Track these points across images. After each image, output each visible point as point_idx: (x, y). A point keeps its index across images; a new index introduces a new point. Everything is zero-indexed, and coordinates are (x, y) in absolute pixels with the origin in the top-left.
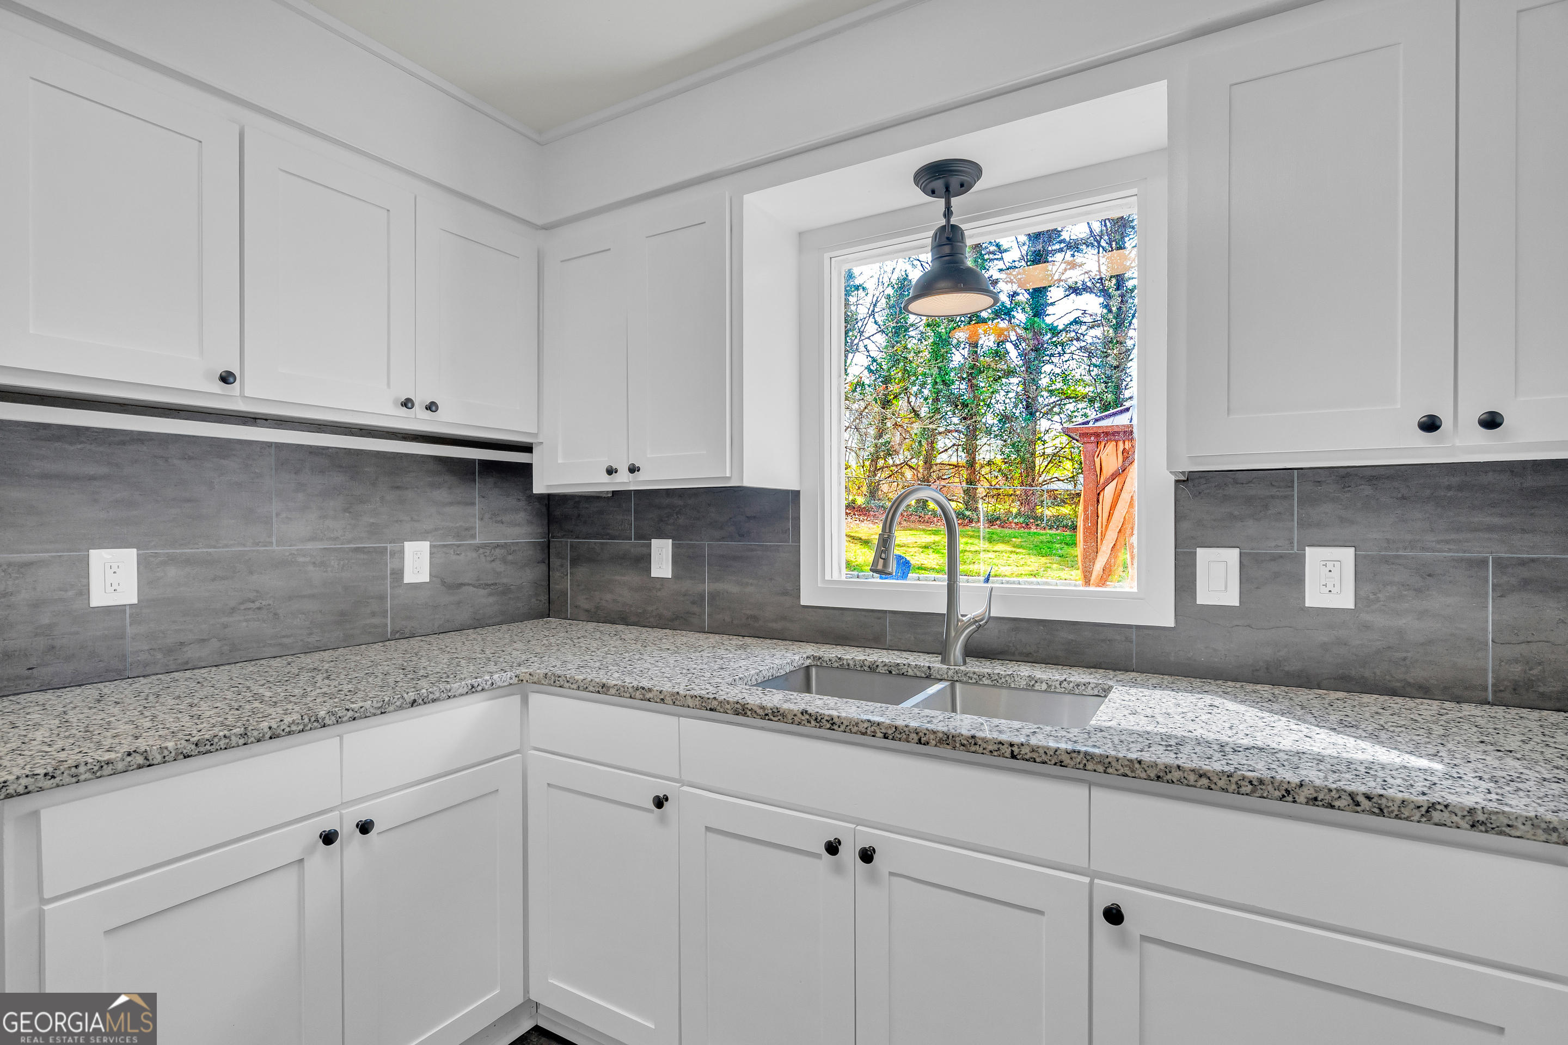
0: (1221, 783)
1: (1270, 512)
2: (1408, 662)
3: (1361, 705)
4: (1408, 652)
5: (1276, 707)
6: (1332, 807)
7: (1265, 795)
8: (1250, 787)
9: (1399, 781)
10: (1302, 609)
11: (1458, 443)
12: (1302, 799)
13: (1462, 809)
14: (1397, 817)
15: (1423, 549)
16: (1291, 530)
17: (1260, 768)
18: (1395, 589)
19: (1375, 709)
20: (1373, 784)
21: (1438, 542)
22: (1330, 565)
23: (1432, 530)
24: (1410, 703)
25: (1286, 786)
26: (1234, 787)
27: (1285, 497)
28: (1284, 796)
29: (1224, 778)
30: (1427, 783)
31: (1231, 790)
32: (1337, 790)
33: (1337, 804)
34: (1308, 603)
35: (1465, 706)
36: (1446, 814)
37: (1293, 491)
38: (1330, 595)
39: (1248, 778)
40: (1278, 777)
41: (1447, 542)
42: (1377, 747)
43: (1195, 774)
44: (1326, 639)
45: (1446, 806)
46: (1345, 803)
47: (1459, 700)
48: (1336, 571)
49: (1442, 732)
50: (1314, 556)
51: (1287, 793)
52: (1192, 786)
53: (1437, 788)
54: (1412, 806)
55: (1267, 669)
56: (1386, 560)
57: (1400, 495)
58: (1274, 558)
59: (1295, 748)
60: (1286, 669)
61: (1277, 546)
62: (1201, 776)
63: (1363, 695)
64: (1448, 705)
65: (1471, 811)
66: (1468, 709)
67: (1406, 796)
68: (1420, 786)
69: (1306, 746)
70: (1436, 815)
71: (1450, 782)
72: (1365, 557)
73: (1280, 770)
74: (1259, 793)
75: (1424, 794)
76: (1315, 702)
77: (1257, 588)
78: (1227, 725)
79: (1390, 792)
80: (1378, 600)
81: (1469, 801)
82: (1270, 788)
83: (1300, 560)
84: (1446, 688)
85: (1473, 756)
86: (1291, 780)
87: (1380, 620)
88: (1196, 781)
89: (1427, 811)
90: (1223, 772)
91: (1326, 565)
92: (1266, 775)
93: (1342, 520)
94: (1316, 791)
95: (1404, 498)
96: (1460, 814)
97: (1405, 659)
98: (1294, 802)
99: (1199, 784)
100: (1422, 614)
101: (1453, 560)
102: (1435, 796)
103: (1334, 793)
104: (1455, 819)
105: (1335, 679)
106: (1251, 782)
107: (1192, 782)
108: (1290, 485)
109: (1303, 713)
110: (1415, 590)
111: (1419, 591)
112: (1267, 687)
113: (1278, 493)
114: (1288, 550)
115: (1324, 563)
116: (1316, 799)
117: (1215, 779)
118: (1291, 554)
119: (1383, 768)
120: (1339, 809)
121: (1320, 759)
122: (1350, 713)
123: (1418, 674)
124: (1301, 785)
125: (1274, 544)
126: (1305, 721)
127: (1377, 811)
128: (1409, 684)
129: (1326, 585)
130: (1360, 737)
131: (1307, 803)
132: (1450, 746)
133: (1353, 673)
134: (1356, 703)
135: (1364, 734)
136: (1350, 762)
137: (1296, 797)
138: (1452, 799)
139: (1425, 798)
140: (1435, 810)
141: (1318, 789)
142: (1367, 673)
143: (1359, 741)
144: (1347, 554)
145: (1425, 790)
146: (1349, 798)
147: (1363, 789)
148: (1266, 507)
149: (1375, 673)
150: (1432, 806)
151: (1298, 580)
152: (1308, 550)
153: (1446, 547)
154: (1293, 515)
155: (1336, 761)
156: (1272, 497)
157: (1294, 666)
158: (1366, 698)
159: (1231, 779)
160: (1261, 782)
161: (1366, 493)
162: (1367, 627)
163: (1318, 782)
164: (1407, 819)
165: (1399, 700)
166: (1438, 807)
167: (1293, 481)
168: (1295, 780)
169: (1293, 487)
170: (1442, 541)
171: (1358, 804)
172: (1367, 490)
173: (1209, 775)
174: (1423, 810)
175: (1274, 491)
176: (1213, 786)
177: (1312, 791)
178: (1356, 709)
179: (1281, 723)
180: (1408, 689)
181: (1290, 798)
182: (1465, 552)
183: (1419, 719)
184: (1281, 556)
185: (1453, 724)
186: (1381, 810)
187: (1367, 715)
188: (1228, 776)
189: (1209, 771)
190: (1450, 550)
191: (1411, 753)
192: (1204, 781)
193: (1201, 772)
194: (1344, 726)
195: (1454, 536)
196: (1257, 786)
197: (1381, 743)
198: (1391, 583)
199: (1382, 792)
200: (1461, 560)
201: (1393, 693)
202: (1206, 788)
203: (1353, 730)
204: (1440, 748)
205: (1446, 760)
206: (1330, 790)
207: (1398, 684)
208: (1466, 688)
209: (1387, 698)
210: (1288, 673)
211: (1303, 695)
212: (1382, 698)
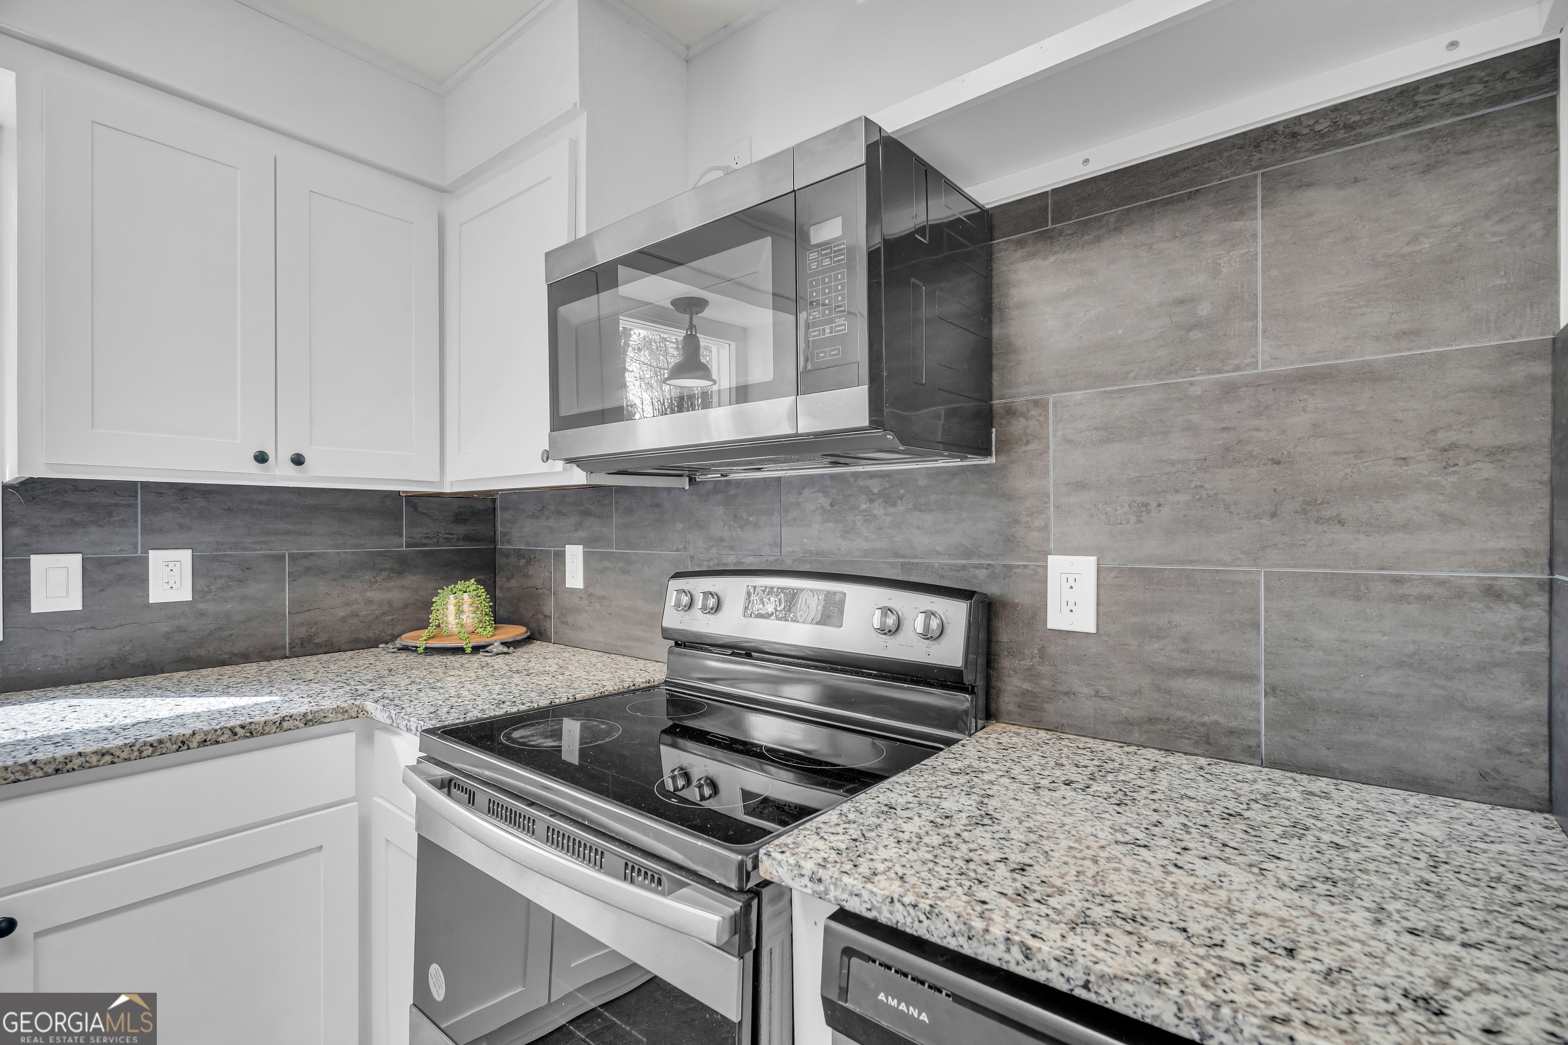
0: (124, 755)
1: (114, 519)
2: (233, 637)
3: (203, 677)
4: (233, 629)
5: (134, 693)
6: (217, 742)
7: (164, 751)
8: (151, 749)
9: (258, 712)
10: (147, 606)
11: (277, 473)
12: (195, 744)
13: (300, 715)
14: (262, 734)
15: (244, 549)
16: (136, 535)
17: (156, 734)
18: (223, 581)
19: (215, 677)
20: (243, 718)
21: (254, 543)
22: (171, 565)
23: (249, 535)
24: (238, 668)
25: (181, 739)
26: (136, 754)
27: (129, 506)
28: (180, 747)
29: (128, 748)
30: (275, 708)
31: (133, 757)
32: (221, 729)
33: (221, 739)
34: (152, 600)
35: (273, 662)
36: (291, 722)
37: (137, 500)
38: (172, 591)
39: (148, 742)
40: (174, 734)
41: (259, 543)
42: (232, 698)
43: (98, 755)
44: (167, 629)
45: (291, 717)
46: (226, 736)
47: (268, 659)
48: (176, 570)
49: (268, 680)
50: (156, 558)
51: (183, 744)
52: (94, 767)
53: (282, 709)
54: (271, 723)
55: (112, 665)
56: (216, 559)
57: (226, 507)
58: (118, 562)
59: (173, 714)
60: (132, 661)
61: (121, 551)
62: (103, 755)
63: (200, 670)
64: (262, 663)
65: (305, 715)
66: (276, 664)
67: (266, 718)
68: (271, 711)
69: (180, 711)
70: (285, 725)
71: (287, 704)
72: (200, 557)
73: (172, 729)
74: (159, 751)
75: (276, 714)
76: (166, 683)
77: (102, 590)
78: (101, 715)
79: (256, 719)
80: (210, 591)
81: (303, 710)
82: (168, 744)
83: (144, 562)
84: (260, 652)
85: (293, 688)
86: (185, 733)
87: (211, 607)
88: (99, 761)
89: (280, 724)
90: (125, 744)
91: (168, 566)
92: (163, 736)
93: (181, 527)
94: (205, 735)
95: (229, 509)
96: (298, 719)
97: (231, 635)
98: (189, 749)
99: (102, 762)
100: (244, 599)
101: (264, 556)
102: (283, 713)
103: (219, 732)
104: (296, 723)
105: (176, 662)
106: (151, 745)
107: (94, 763)
108: (133, 494)
109: (163, 691)
110: (238, 581)
111: (240, 581)
112: (114, 682)
113: (122, 502)
114: (132, 553)
115: (166, 564)
116: (205, 741)
117: (118, 753)
118: (135, 557)
119: (244, 708)
120: (223, 742)
121: (198, 716)
122: (198, 683)
123: (241, 645)
124: (194, 734)
125: (118, 549)
126: (167, 697)
127: (248, 734)
128: (235, 654)
129: (168, 583)
130: (216, 696)
131: (199, 747)
132: (277, 686)
133: (191, 654)
134: (199, 676)
135: (218, 693)
136: (220, 712)
137: (190, 744)
138: (292, 712)
139: (278, 715)
140: (285, 721)
141: (206, 733)
142: (203, 652)
143: (217, 698)
144: (185, 556)
145: (276, 712)
146: (230, 732)
147: (238, 723)
148: (110, 514)
149: (208, 651)
150: (283, 719)
151: (143, 581)
152: (152, 553)
153: (259, 547)
154: (137, 522)
155: (209, 713)
156: (116, 505)
157: (140, 657)
158: (204, 672)
159: (133, 748)
160: (160, 742)
161: (201, 504)
162: (202, 614)
163: (206, 728)
164: (268, 734)
165: (229, 668)
166: (287, 719)
167: (136, 492)
168: (188, 732)
169: (136, 497)
170: (256, 543)
171: (236, 734)
172: (201, 502)
173: (112, 751)
174: (278, 723)
175: (117, 500)
176: (116, 760)
177: (202, 735)
178: (201, 680)
179: (149, 702)
180: (234, 659)
181: (185, 747)
182: (271, 550)
183: (249, 676)
184: (126, 560)
185: (272, 674)
186: (251, 733)
187: (212, 682)
188: (131, 747)
189: (112, 748)
190: (261, 549)
191: (256, 696)
192: (108, 758)
193: (104, 751)
194: (199, 692)
195: (264, 539)
196: (157, 747)
197: (232, 695)
198: (221, 577)
199: (251, 720)
200: (269, 556)
201: (223, 663)
202: (109, 764)
203: (208, 693)
204: (272, 688)
205: (279, 694)
206: (216, 731)
207: (226, 656)
208: (273, 650)
209: (219, 668)
210: (133, 665)
211: (152, 680)
212: (216, 669)
